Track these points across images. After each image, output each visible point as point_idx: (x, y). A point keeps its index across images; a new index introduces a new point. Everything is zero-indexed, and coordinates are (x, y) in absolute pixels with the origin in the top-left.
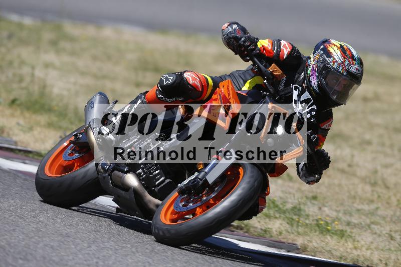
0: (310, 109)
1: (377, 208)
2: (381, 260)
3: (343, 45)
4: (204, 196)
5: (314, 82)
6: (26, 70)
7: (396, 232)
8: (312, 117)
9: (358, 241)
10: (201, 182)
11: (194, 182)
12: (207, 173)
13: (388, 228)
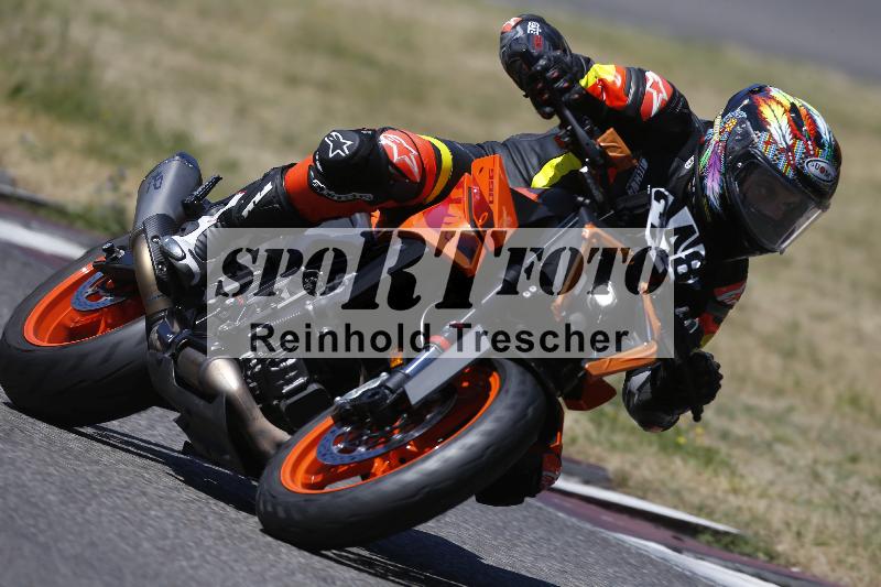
0: (687, 252)
1: (791, 409)
2: (788, 525)
3: (798, 105)
4: (396, 431)
5: (713, 186)
6: (50, 24)
7: (828, 464)
8: (691, 271)
9: (742, 476)
10: (392, 397)
11: (374, 395)
12: (408, 377)
13: (810, 455)
